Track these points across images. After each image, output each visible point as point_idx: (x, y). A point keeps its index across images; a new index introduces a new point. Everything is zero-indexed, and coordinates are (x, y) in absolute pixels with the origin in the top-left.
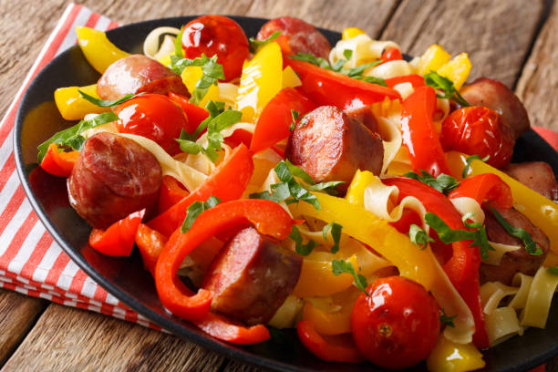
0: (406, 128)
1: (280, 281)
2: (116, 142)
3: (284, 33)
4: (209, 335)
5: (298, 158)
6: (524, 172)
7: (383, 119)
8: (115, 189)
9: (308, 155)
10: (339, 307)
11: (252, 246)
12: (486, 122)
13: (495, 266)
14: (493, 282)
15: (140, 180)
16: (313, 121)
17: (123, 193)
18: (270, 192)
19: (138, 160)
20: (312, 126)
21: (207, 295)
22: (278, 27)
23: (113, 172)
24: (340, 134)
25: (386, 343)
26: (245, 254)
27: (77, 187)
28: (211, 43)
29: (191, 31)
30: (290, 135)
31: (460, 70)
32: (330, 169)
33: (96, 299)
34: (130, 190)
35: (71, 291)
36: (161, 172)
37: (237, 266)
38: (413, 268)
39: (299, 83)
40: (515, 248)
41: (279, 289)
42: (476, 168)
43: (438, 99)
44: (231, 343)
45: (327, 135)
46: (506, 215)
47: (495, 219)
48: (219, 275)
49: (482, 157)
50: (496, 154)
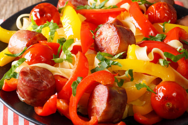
0: (135, 22)
1: (121, 101)
2: (30, 70)
3: (68, 0)
5: (101, 48)
6: (185, 21)
7: (123, 20)
8: (39, 89)
9: (105, 46)
10: (145, 102)
11: (105, 92)
12: (164, 8)
15: (47, 81)
16: (102, 32)
17: (43, 89)
18: (99, 66)
19: (42, 74)
20: (102, 34)
21: (95, 118)
23: (35, 82)
24: (116, 33)
25: (171, 109)
26: (104, 96)
27: (23, 93)
28: (45, 15)
29: (35, 13)
30: (94, 41)
32: (117, 48)
34: (45, 87)
36: (53, 75)
37: (103, 102)
38: (167, 76)
39: (85, 19)
41: (122, 104)
42: (169, 27)
43: (140, 6)
45: (110, 36)
48: (95, 108)
49: (167, 21)
50: (172, 18)
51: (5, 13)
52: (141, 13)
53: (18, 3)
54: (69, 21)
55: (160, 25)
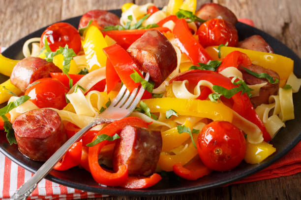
0: (180, 44)
1: (153, 147)
3: (93, 19)
4: (130, 189)
6: (248, 43)
11: (132, 135)
12: (219, 26)
13: (258, 97)
14: (260, 105)
15: (50, 124)
22: (88, 18)
25: (221, 158)
26: (130, 140)
28: (60, 39)
29: (47, 36)
31: (192, 4)
33: (62, 194)
35: (48, 195)
40: (264, 84)
41: (154, 151)
42: (226, 50)
43: (189, 24)
44: (144, 189)
46: (251, 69)
47: (248, 73)
48: (120, 156)
49: (224, 44)
50: (231, 40)
51: (10, 39)
52: (189, 33)
53: (28, 25)
54: (92, 45)
55: (214, 48)
